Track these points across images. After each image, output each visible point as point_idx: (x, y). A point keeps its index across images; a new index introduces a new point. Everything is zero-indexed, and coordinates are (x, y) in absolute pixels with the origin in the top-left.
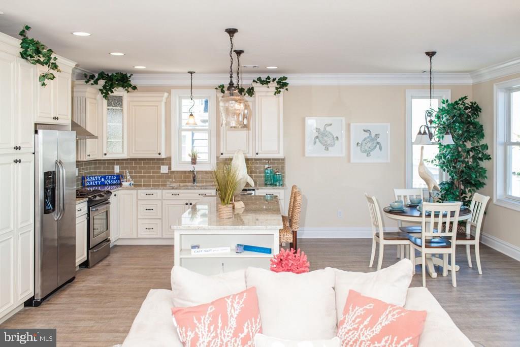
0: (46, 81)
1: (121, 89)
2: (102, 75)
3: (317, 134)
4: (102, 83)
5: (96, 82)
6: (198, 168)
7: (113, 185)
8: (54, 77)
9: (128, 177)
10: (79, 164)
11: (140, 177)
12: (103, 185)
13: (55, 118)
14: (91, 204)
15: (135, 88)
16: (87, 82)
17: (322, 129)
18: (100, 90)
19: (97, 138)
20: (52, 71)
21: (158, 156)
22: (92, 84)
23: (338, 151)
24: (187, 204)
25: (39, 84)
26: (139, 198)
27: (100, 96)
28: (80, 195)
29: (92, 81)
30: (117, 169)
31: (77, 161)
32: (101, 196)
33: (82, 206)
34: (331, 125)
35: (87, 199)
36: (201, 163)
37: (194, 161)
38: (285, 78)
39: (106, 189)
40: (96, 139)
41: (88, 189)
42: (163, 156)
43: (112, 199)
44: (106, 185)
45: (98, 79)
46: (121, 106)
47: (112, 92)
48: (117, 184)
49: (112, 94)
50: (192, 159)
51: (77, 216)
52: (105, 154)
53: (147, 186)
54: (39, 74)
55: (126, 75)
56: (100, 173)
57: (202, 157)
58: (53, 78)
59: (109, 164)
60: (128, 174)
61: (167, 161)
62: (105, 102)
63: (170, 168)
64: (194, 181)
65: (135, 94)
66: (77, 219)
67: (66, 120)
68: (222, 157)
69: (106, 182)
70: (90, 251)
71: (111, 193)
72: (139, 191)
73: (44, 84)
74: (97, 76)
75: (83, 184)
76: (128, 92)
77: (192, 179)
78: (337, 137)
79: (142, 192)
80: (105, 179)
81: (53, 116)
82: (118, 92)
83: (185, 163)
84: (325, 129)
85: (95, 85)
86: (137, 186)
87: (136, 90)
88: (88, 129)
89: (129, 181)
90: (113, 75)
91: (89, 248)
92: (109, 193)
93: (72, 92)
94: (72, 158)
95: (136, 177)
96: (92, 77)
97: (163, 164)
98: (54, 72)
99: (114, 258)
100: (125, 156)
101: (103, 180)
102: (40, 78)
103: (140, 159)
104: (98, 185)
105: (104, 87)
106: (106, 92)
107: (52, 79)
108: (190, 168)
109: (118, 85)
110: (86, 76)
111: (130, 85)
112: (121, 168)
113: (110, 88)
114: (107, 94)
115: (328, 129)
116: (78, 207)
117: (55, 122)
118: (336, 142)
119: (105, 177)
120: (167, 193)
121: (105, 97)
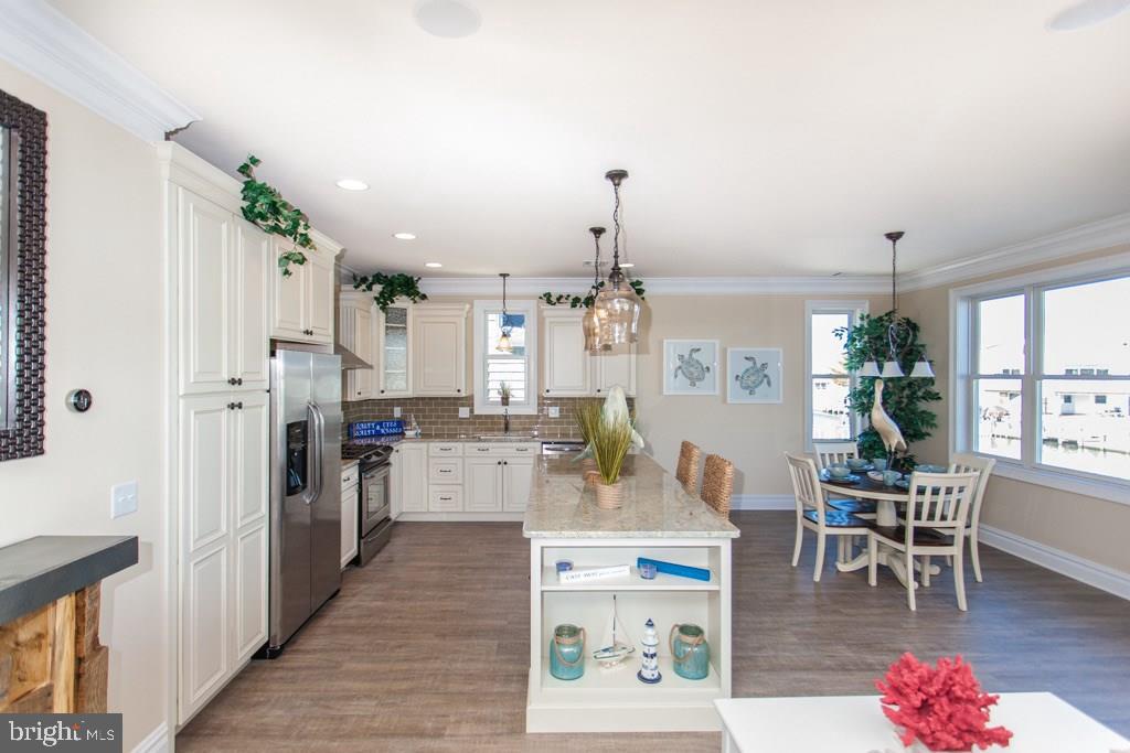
0: (292, 267)
1: (404, 297)
2: (378, 278)
3: (678, 363)
4: (378, 288)
5: (369, 288)
6: (511, 411)
7: (392, 434)
8: (304, 259)
9: (414, 424)
10: (345, 405)
11: (430, 423)
12: (379, 435)
13: (307, 332)
14: (364, 468)
15: (424, 297)
16: (356, 287)
17: (687, 356)
18: (376, 298)
19: (371, 367)
20: (300, 249)
21: (456, 394)
22: (364, 290)
23: (708, 388)
24: (499, 463)
25: (279, 271)
26: (431, 454)
27: (375, 307)
28: (348, 453)
29: (364, 287)
30: (397, 412)
31: (343, 402)
32: (378, 454)
33: (350, 472)
34: (698, 350)
35: (358, 461)
36: (517, 403)
37: (505, 401)
38: (639, 283)
39: (383, 441)
40: (370, 371)
41: (357, 442)
42: (463, 394)
43: (393, 458)
44: (383, 435)
45: (372, 284)
46: (405, 322)
47: (392, 302)
48: (399, 434)
49: (391, 305)
50: (503, 398)
51: (343, 489)
52: (383, 392)
53: (439, 436)
54: (279, 254)
55: (412, 278)
56: (374, 417)
57: (518, 395)
58: (302, 261)
59: (386, 405)
60: (413, 419)
61: (468, 401)
62: (382, 316)
63: (472, 411)
64: (507, 429)
65: (423, 305)
66: (343, 495)
67: (325, 336)
68: (546, 395)
69: (383, 431)
70: (362, 541)
71: (392, 449)
72: (432, 444)
73: (287, 272)
74: (370, 279)
75: (350, 435)
76: (415, 302)
77: (503, 426)
78: (708, 368)
79: (435, 446)
80: (381, 427)
81: (302, 328)
82: (402, 302)
83: (494, 403)
84: (691, 355)
85: (368, 292)
86: (425, 436)
87: (426, 301)
88: (359, 355)
89: (415, 429)
90: (393, 277)
91: (360, 537)
92: (389, 449)
93: (337, 300)
94: (335, 395)
95: (424, 423)
96: (364, 280)
97: (463, 406)
98: (306, 252)
99: (398, 545)
100: (410, 394)
101: (378, 428)
102: (280, 260)
103: (430, 399)
104: (371, 436)
105: (382, 294)
106: (384, 301)
107: (301, 263)
108: (501, 410)
109: (402, 292)
110: (355, 278)
111: (418, 293)
112: (403, 411)
113: (390, 296)
114: (385, 304)
115: (695, 355)
116: (344, 475)
117: (307, 338)
118: (707, 375)
119: (381, 424)
120: (471, 447)
121: (383, 309)
